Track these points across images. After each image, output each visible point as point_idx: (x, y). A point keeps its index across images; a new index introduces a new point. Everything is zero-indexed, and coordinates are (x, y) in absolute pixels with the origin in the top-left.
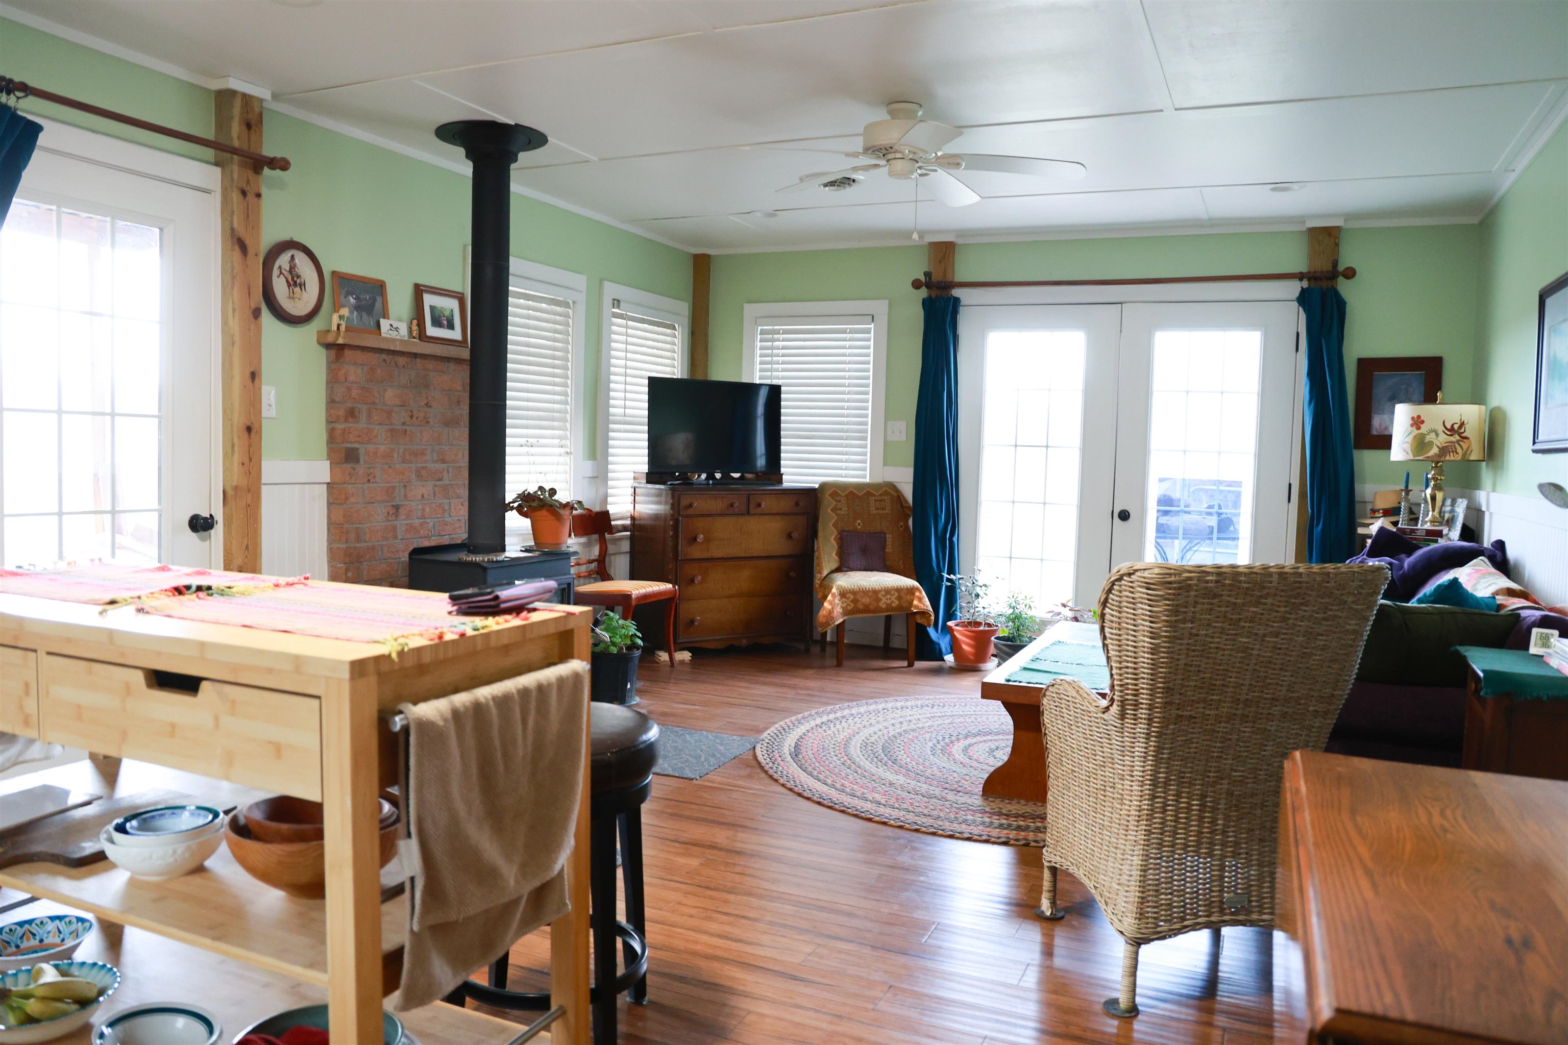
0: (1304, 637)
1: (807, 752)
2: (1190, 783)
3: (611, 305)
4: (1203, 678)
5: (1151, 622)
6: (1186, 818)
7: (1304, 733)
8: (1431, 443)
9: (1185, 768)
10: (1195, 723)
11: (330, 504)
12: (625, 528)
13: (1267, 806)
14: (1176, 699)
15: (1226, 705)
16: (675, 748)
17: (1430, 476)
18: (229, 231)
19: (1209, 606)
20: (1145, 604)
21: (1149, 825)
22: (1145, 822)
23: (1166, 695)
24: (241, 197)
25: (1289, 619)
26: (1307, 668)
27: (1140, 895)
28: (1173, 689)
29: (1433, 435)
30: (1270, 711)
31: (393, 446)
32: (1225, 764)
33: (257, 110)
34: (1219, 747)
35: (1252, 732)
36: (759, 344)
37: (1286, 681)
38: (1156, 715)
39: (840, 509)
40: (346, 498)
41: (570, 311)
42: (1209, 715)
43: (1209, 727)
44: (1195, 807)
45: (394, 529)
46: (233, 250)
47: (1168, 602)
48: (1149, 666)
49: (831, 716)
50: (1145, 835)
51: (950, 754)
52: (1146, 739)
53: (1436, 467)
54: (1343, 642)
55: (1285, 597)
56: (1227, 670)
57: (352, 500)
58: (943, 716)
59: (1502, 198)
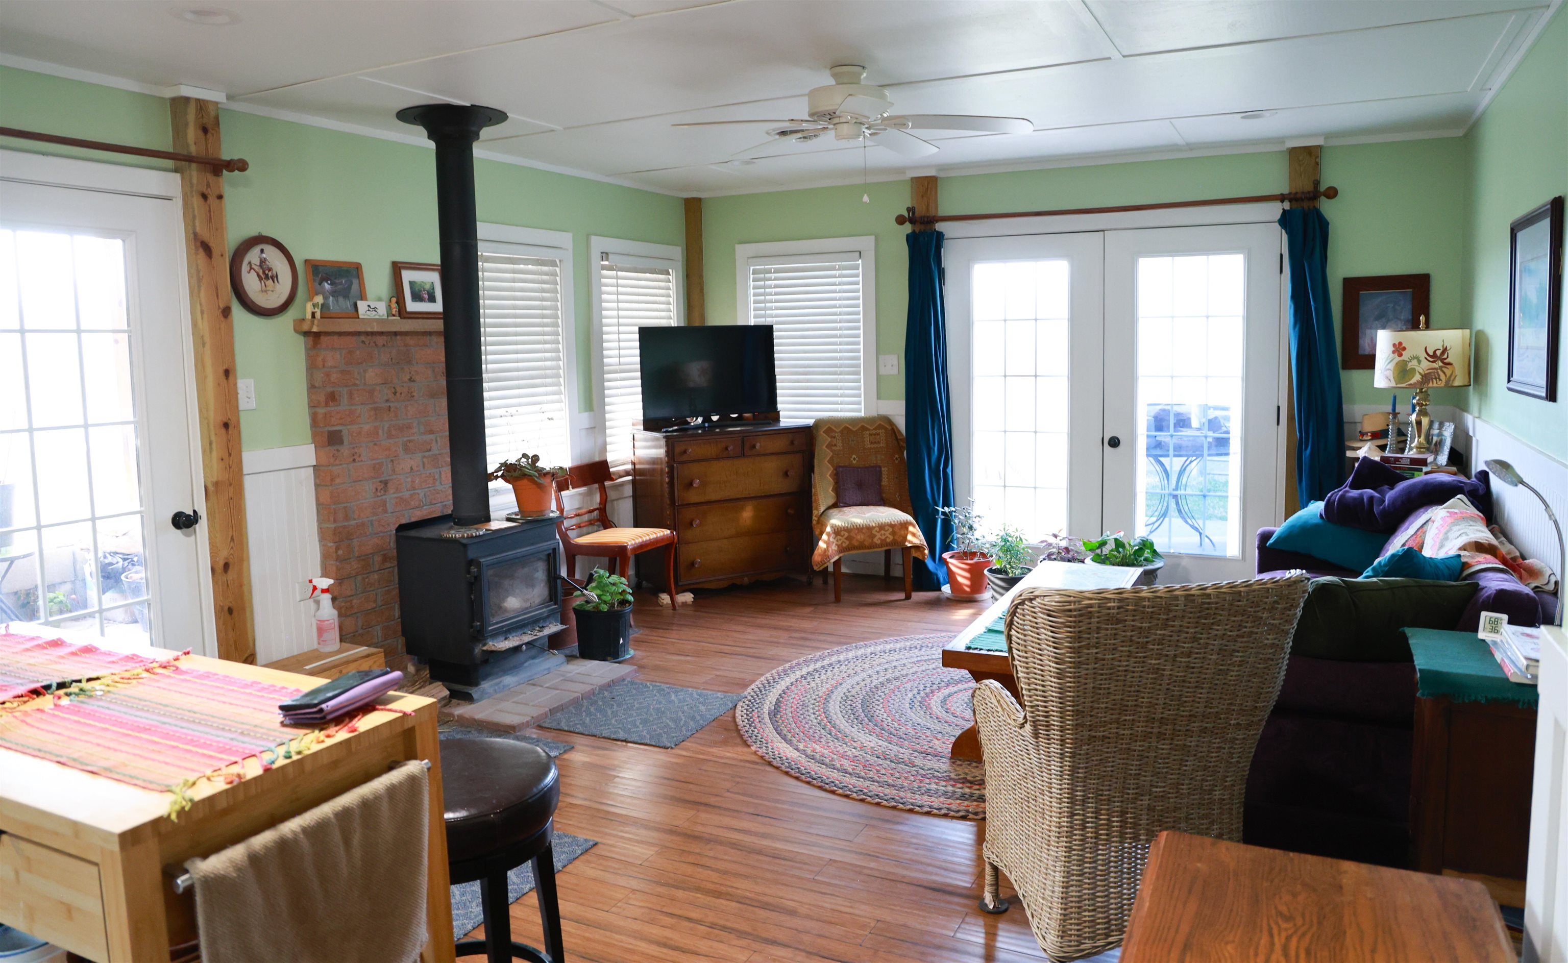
0: (1218, 654)
1: (787, 711)
2: (1109, 800)
3: (600, 258)
4: (1114, 700)
5: (1055, 648)
6: (1107, 835)
7: (1227, 746)
8: (1413, 371)
9: (1103, 786)
10: (1109, 743)
11: (317, 486)
12: (627, 473)
13: (1192, 819)
14: (1087, 721)
15: (1141, 724)
16: (658, 710)
17: (1415, 401)
18: (192, 236)
19: (1114, 632)
20: (1048, 630)
21: (1070, 842)
22: (1065, 839)
23: (1075, 717)
24: (201, 200)
25: (1201, 639)
26: (1224, 684)
27: (1063, 912)
28: (1083, 712)
29: (1415, 362)
30: (1188, 728)
31: (377, 424)
32: (1145, 781)
33: (213, 114)
34: (1136, 765)
35: (1170, 749)
36: (752, 284)
37: (1203, 698)
38: (1068, 736)
39: (835, 445)
40: (332, 480)
41: (558, 269)
42: (1123, 735)
43: (1124, 746)
44: (1115, 824)
45: (384, 503)
46: (196, 254)
47: (1069, 629)
48: (1057, 690)
49: (819, 664)
50: (1065, 852)
51: (929, 707)
52: (1061, 758)
53: (1421, 392)
54: (1261, 656)
55: (1194, 618)
56: (1138, 691)
57: (338, 481)
58: (929, 660)
59: (1484, 113)
